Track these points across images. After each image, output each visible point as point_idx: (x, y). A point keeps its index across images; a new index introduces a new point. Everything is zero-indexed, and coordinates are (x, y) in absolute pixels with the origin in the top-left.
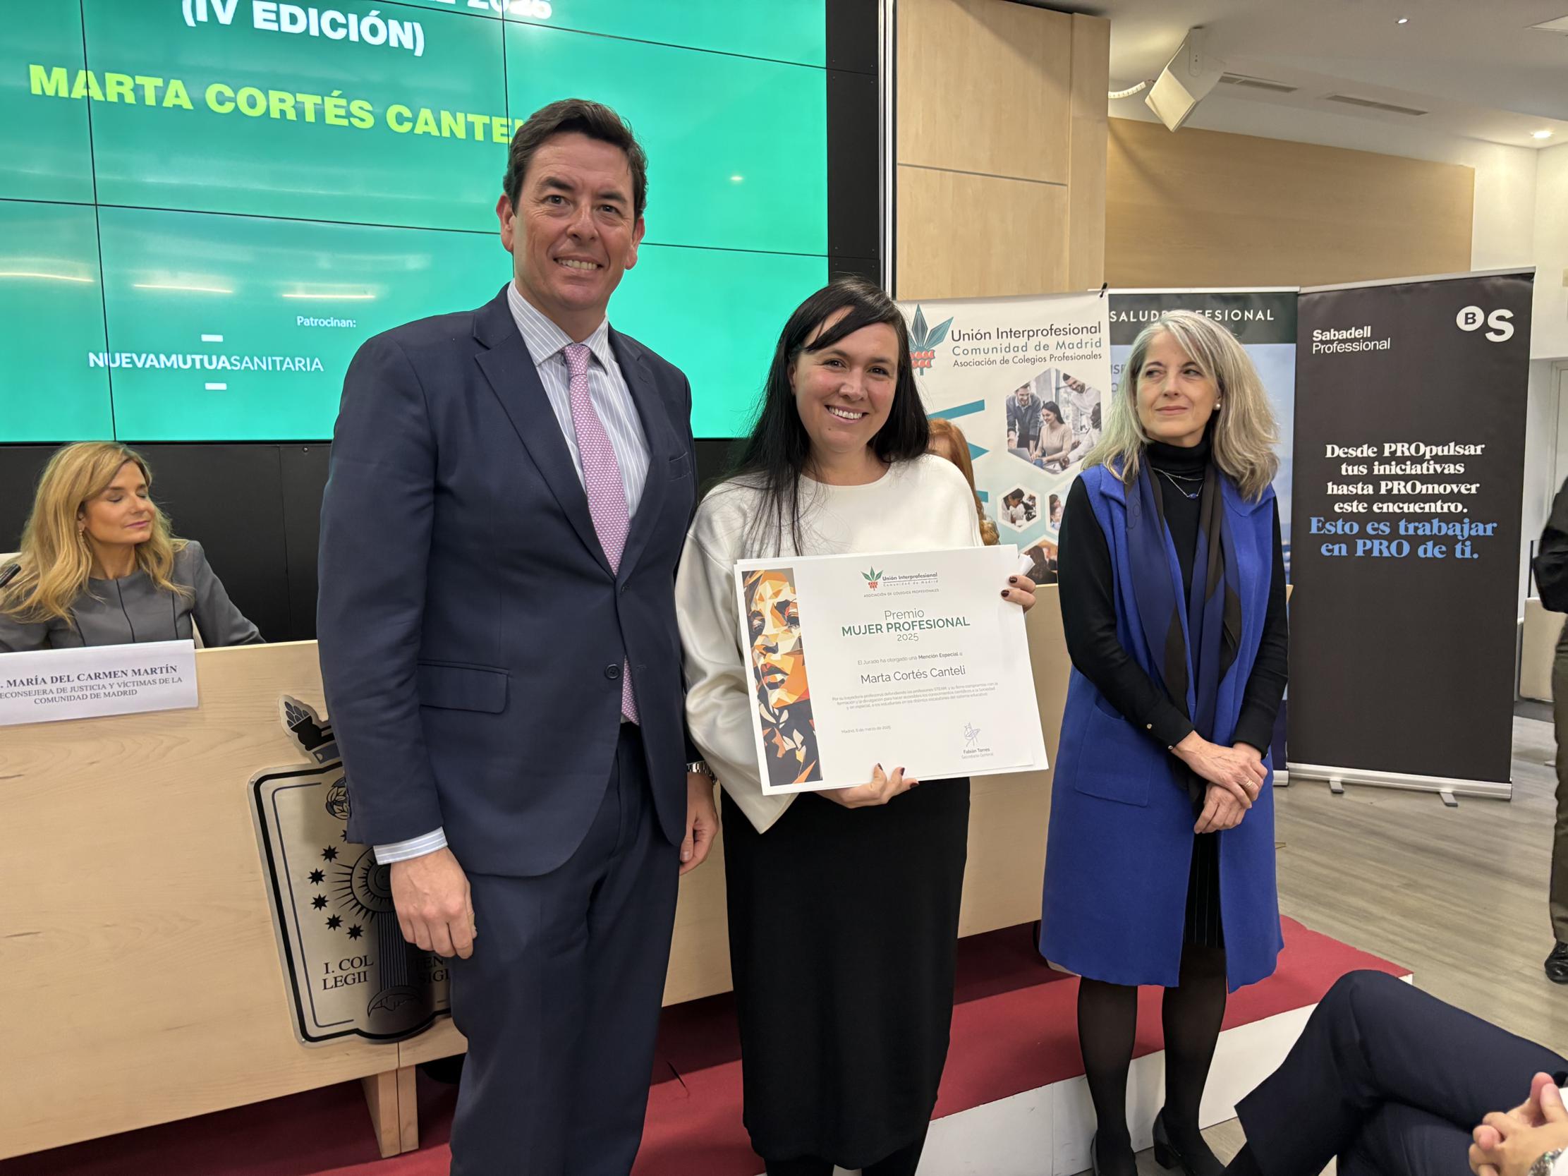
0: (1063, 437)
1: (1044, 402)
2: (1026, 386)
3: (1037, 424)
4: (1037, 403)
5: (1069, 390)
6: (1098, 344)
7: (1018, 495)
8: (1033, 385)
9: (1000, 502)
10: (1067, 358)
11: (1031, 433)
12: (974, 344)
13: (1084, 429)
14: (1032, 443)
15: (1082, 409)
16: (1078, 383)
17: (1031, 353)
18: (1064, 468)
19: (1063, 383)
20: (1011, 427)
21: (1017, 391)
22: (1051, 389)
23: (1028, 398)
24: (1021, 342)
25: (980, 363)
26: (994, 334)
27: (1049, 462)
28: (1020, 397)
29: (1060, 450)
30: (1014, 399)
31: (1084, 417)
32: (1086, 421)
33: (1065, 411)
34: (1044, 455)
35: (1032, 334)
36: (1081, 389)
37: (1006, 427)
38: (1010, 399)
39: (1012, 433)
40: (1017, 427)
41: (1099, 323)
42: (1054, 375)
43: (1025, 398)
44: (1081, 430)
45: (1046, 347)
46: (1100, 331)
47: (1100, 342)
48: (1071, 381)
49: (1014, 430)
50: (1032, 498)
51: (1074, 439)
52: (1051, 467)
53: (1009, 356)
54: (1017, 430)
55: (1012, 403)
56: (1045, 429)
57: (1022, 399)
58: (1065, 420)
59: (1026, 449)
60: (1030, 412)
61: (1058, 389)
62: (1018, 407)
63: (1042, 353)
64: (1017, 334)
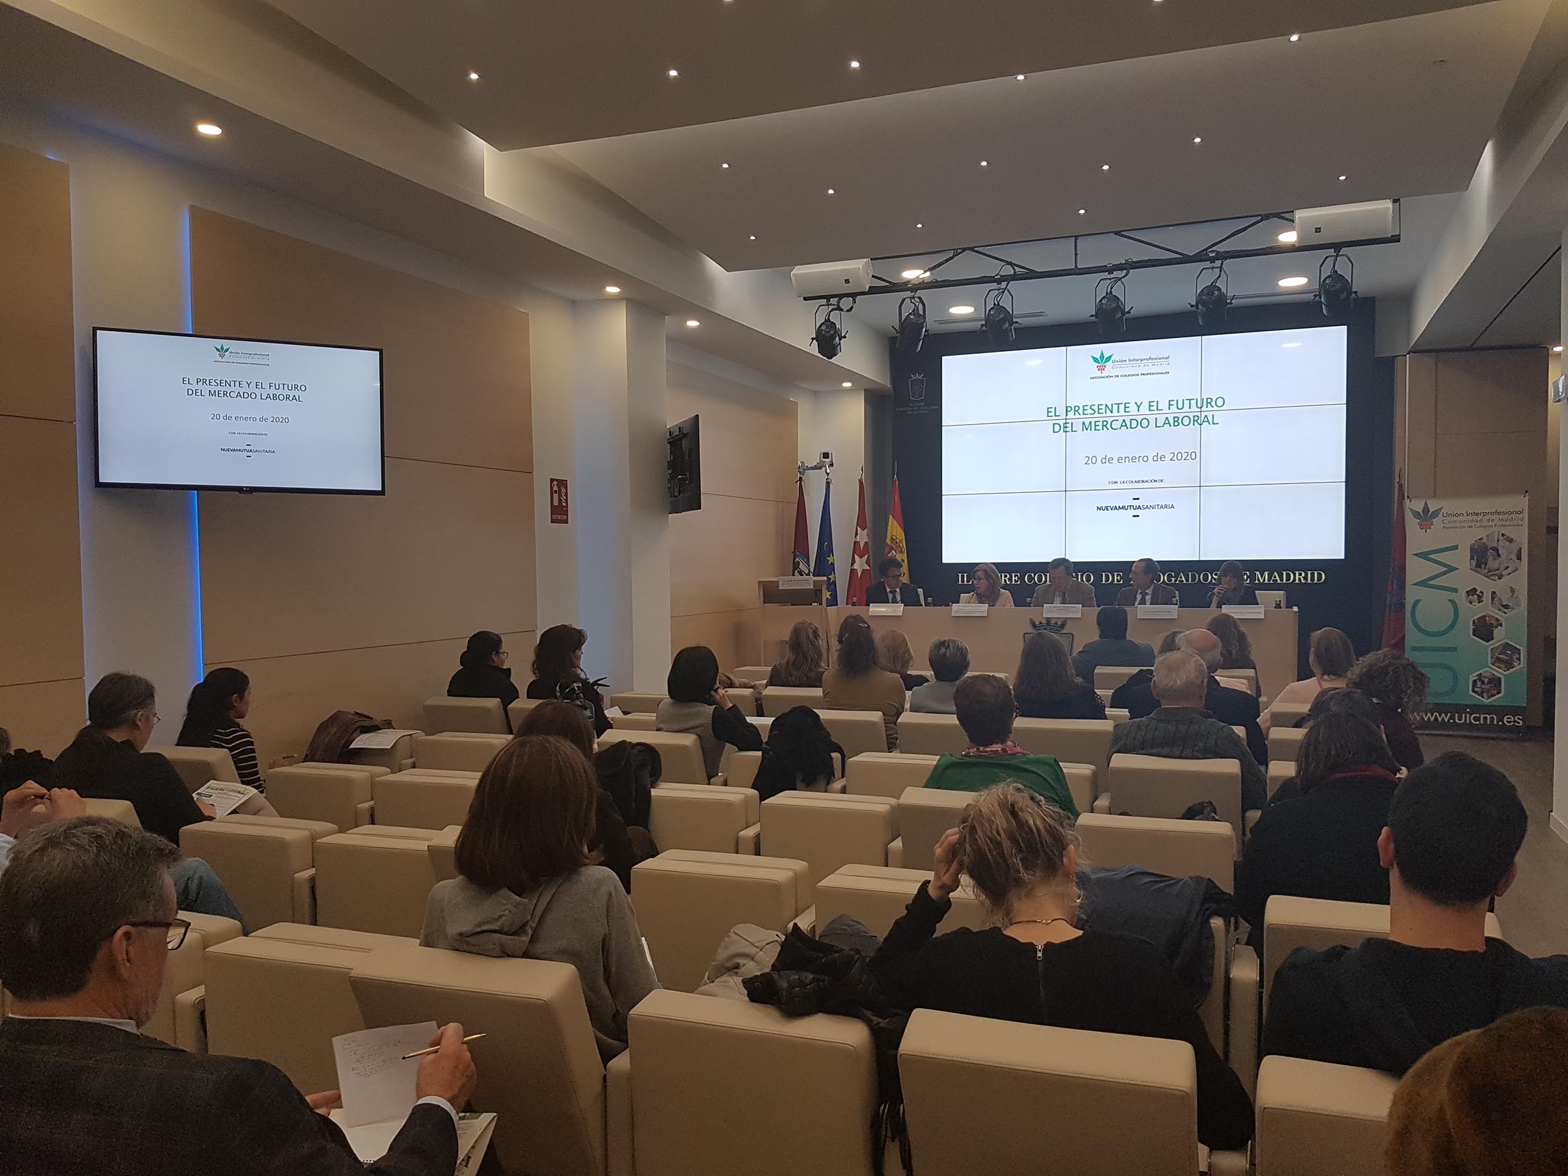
0: (1500, 564)
1: (1490, 546)
2: (1481, 539)
3: (1486, 557)
4: (1487, 546)
5: (1504, 541)
6: (1521, 519)
7: (1475, 590)
8: (1485, 538)
9: (1464, 594)
10: (1503, 526)
11: (1483, 561)
12: (1455, 519)
13: (1512, 560)
14: (1483, 566)
15: (1511, 550)
16: (1508, 538)
17: (1485, 523)
18: (1500, 579)
20: (1472, 557)
23: (1482, 544)
24: (1479, 518)
25: (1457, 527)
26: (1465, 514)
27: (1492, 575)
28: (1477, 544)
29: (1498, 569)
30: (1474, 545)
31: (1512, 554)
32: (1514, 557)
33: (1502, 551)
34: (1489, 572)
35: (1485, 514)
36: (1511, 541)
37: (1469, 558)
38: (1472, 544)
39: (1472, 561)
40: (1475, 558)
41: (1523, 510)
42: (1497, 534)
43: (1480, 544)
44: (1510, 560)
45: (1493, 520)
46: (1523, 514)
47: (1523, 519)
48: (1505, 537)
49: (1473, 559)
50: (1482, 592)
51: (1506, 565)
52: (1492, 578)
53: (1471, 524)
54: (1475, 560)
55: (1473, 547)
56: (1490, 559)
58: (1501, 555)
59: (1480, 569)
60: (1483, 551)
61: (1498, 540)
62: (1476, 548)
63: (1491, 523)
64: (1477, 514)
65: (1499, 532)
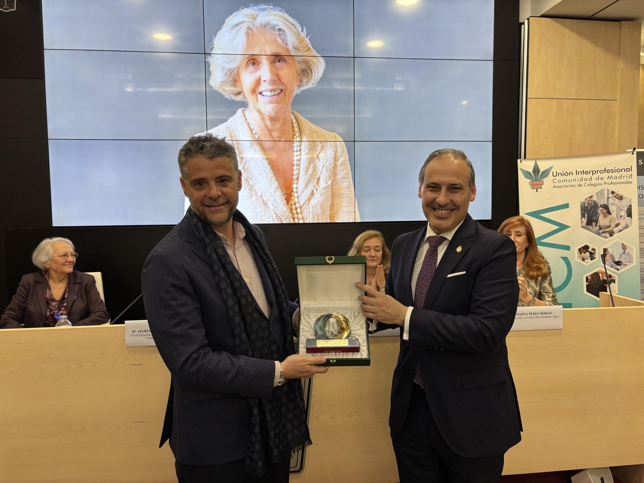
0: (611, 221)
1: (601, 204)
2: (591, 197)
3: (596, 214)
4: (597, 204)
5: (614, 198)
6: (630, 177)
7: (586, 248)
8: (595, 196)
9: (576, 251)
10: (614, 183)
11: (594, 219)
12: (564, 177)
13: (622, 217)
14: (594, 224)
15: (621, 208)
16: (619, 196)
17: (594, 181)
18: (611, 236)
19: (611, 195)
20: (583, 216)
21: (586, 199)
22: (605, 198)
23: (592, 202)
24: (589, 176)
25: (567, 186)
26: (574, 173)
28: (588, 202)
29: (609, 227)
30: (584, 203)
31: (622, 211)
32: (623, 213)
33: (612, 208)
34: (600, 229)
35: (594, 172)
36: (621, 198)
37: (580, 216)
38: (582, 202)
39: (583, 219)
40: (586, 216)
41: (631, 166)
42: (606, 192)
43: (591, 202)
44: (621, 217)
45: (602, 179)
46: (631, 171)
47: (631, 176)
48: (615, 194)
52: (604, 235)
53: (581, 183)
54: (586, 217)
55: (583, 205)
56: (601, 217)
57: (589, 203)
58: (612, 213)
59: (591, 226)
60: (593, 209)
61: (608, 198)
62: (587, 206)
63: (600, 181)
64: (586, 173)
65: (608, 190)
